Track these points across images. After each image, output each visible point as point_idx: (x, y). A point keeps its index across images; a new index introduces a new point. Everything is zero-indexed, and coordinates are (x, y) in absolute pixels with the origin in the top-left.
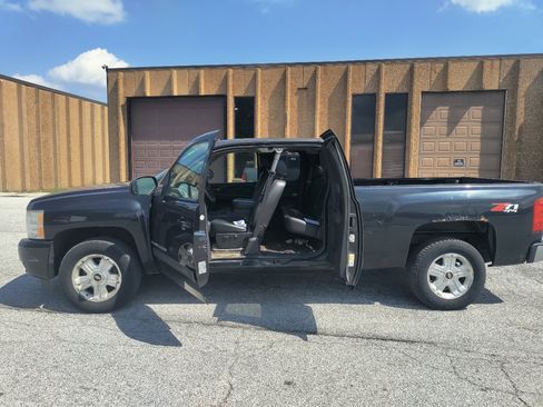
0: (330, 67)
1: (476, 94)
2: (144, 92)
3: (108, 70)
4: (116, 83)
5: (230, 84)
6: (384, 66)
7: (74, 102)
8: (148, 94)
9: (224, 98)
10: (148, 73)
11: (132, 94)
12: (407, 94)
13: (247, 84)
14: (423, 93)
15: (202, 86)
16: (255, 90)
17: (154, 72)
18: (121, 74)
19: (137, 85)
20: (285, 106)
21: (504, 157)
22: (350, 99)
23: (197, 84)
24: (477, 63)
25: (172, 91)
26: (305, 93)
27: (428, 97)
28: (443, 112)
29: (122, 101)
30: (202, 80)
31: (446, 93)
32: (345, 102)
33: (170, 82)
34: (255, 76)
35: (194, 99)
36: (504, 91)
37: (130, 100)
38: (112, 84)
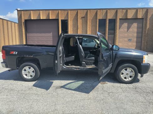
0: (91, 10)
1: (135, 19)
2: (31, 18)
3: (18, 10)
4: (21, 15)
5: (60, 15)
6: (108, 11)
7: (5, 22)
8: (32, 19)
9: (57, 20)
10: (32, 12)
11: (27, 18)
12: (115, 19)
13: (65, 16)
14: (120, 19)
15: (50, 16)
16: (68, 18)
17: (34, 11)
18: (23, 12)
19: (28, 16)
20: (77, 23)
21: (143, 38)
22: (98, 21)
23: (48, 15)
24: (136, 10)
25: (40, 18)
26: (84, 19)
27: (121, 20)
28: (126, 25)
29: (23, 21)
30: (50, 14)
31: (127, 19)
32: (96, 22)
33: (39, 15)
34: (68, 13)
35: (48, 20)
36: (143, 18)
37: (26, 21)
38: (19, 15)
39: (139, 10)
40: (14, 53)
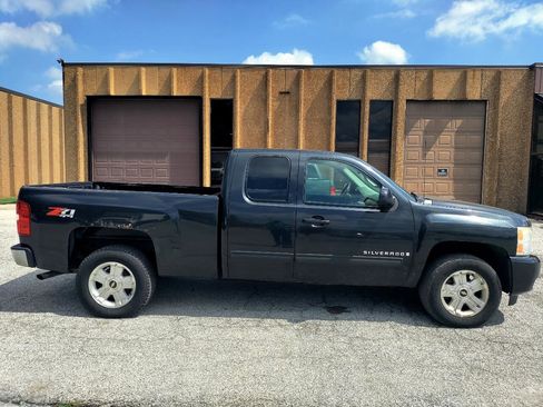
0: (313, 71)
2: (108, 91)
3: (64, 65)
4: (75, 80)
5: (207, 85)
6: (369, 72)
7: (17, 101)
8: (112, 93)
10: (111, 69)
11: (93, 92)
12: (392, 102)
13: (225, 85)
14: (407, 101)
15: (175, 85)
16: (234, 92)
17: (119, 69)
18: (80, 70)
19: (99, 83)
20: (266, 111)
22: (335, 105)
23: (168, 84)
24: (460, 73)
25: (140, 91)
26: (287, 97)
27: (412, 105)
29: (81, 100)
30: (175, 79)
31: (430, 101)
32: (330, 108)
33: (138, 80)
34: (234, 77)
36: (486, 101)
37: (92, 101)
38: (69, 79)
39: (470, 74)
40: (64, 213)
